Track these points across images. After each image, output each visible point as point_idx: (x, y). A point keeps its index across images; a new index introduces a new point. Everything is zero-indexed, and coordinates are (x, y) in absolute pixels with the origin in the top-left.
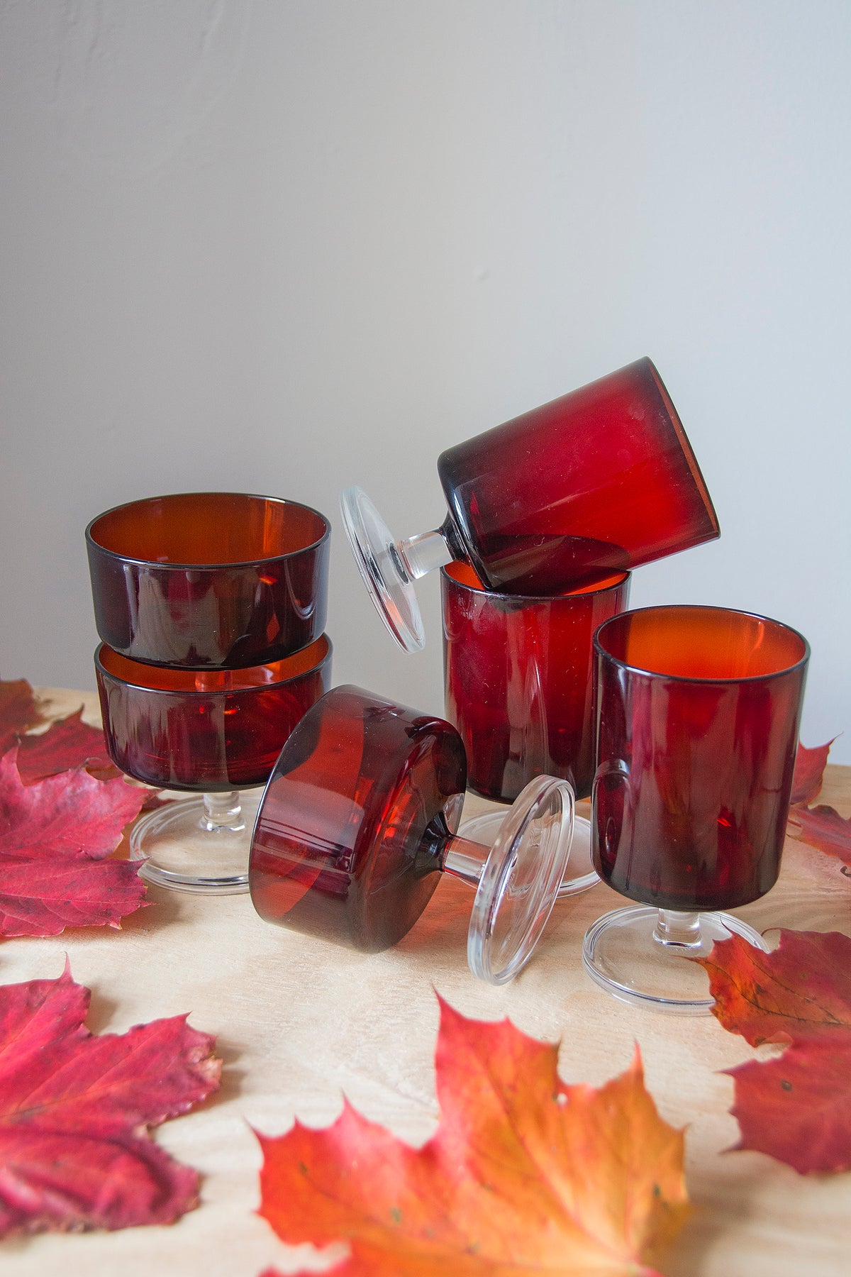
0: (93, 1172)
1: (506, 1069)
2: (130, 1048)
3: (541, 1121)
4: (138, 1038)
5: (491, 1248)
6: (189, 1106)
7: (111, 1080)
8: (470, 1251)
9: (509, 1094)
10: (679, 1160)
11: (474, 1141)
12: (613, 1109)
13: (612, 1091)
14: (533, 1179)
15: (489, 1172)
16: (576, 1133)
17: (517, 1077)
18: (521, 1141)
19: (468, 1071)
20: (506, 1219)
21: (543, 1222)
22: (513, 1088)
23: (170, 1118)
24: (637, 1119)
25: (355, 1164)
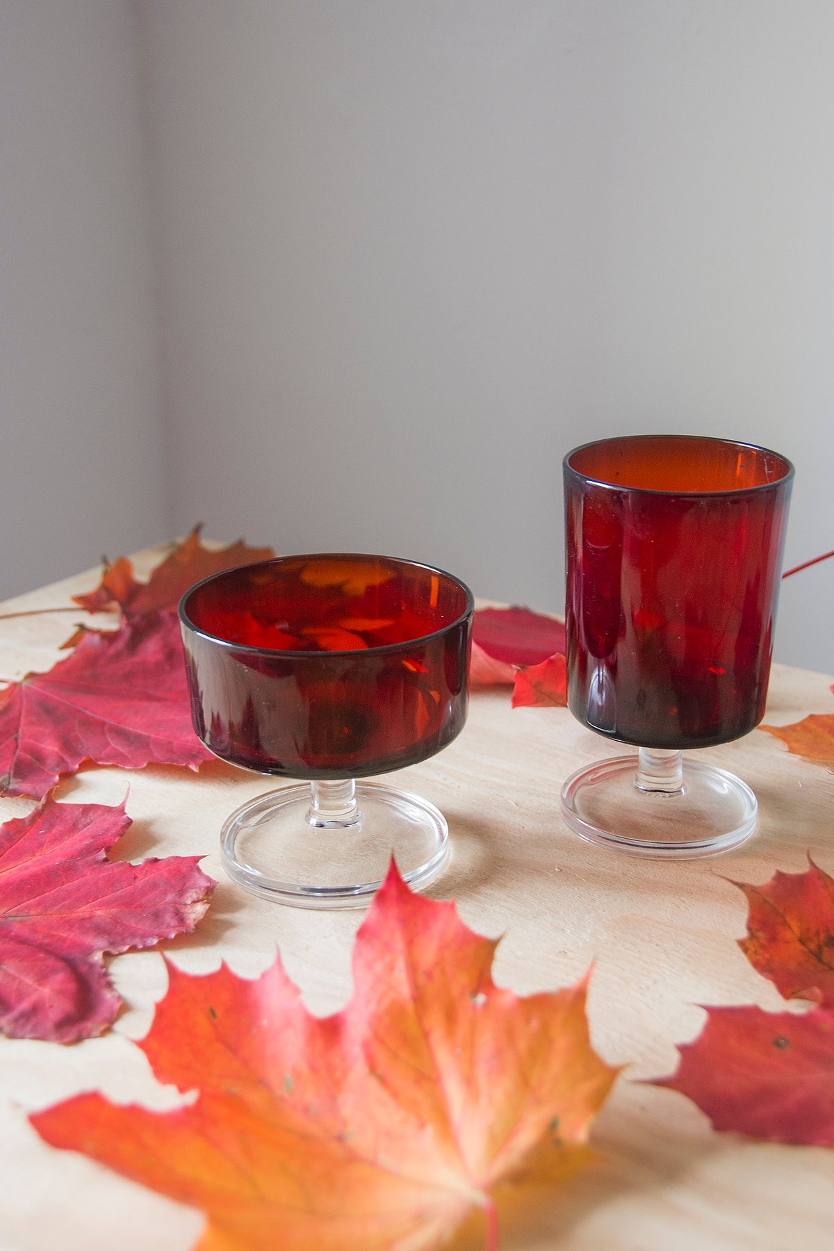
0: (29, 981)
1: (428, 953)
2: (135, 878)
3: (451, 1017)
4: (146, 871)
5: (360, 1140)
6: (155, 941)
7: (100, 906)
8: (340, 1139)
9: (422, 979)
10: (598, 1099)
11: (376, 1022)
12: (535, 1024)
13: (539, 1003)
14: (428, 1078)
15: (382, 1059)
16: (486, 1042)
17: (438, 963)
18: (426, 1035)
19: (387, 947)
20: (388, 1114)
21: (422, 1125)
22: (429, 975)
23: (133, 949)
24: (562, 1042)
25: (265, 1022)
